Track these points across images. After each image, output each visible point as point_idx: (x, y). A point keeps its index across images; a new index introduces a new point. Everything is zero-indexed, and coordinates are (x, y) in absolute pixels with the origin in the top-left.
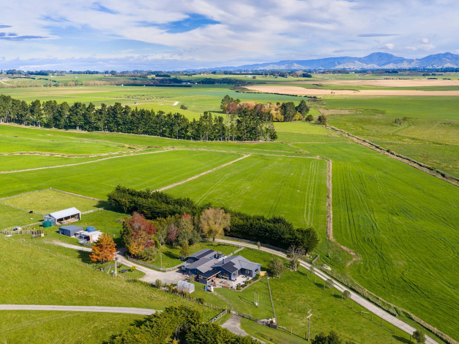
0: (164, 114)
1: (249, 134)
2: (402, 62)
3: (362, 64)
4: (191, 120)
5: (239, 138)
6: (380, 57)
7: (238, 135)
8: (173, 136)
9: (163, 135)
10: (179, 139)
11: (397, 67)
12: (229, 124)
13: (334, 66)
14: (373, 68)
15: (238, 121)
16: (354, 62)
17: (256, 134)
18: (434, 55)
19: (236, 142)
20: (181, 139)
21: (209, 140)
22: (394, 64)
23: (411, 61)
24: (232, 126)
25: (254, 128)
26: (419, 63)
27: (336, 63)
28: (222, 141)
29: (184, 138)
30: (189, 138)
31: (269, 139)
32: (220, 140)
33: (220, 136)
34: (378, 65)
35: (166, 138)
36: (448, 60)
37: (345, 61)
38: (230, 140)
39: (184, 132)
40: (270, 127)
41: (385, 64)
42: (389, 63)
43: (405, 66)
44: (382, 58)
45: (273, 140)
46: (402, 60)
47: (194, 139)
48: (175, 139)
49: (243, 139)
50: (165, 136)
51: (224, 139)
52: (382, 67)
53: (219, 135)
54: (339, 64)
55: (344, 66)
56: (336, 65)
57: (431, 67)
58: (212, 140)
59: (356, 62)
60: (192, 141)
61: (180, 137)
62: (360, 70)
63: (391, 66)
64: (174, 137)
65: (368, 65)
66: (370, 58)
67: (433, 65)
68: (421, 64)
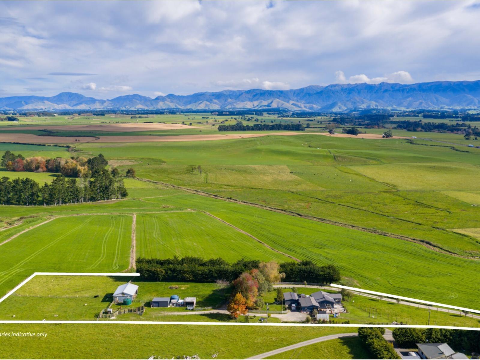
0: (9, 180)
1: (102, 194)
2: (95, 103)
3: (52, 104)
4: (41, 185)
5: (92, 199)
6: (70, 97)
7: (92, 195)
8: (21, 203)
9: (8, 202)
10: (29, 205)
11: (90, 108)
12: (83, 186)
13: (20, 107)
14: (64, 109)
15: (91, 183)
16: (44, 102)
17: (108, 193)
18: (124, 96)
19: (91, 203)
20: (32, 205)
21: (62, 204)
22: (87, 105)
23: (102, 102)
24: (86, 187)
25: (107, 187)
26: (111, 104)
27: (23, 102)
28: (76, 203)
29: (35, 204)
30: (41, 203)
31: (120, 196)
32: (73, 202)
33: (74, 198)
34: (69, 105)
35: (14, 206)
36: (138, 102)
37: (33, 100)
38: (84, 201)
39: (36, 198)
40: (120, 185)
41: (77, 105)
42: (81, 103)
43: (98, 107)
44: (71, 98)
45: (123, 198)
46: (93, 101)
47: (47, 204)
48: (25, 206)
49: (97, 199)
50: (12, 204)
51: (78, 201)
52: (73, 107)
53: (72, 198)
54: (27, 104)
55: (33, 106)
56: (23, 105)
57: (124, 109)
58: (66, 203)
59: (46, 101)
60: (45, 206)
61: (30, 204)
62: (53, 110)
63: (83, 107)
64: (23, 204)
65: (60, 105)
66: (60, 98)
67: (126, 106)
68: (114, 105)
